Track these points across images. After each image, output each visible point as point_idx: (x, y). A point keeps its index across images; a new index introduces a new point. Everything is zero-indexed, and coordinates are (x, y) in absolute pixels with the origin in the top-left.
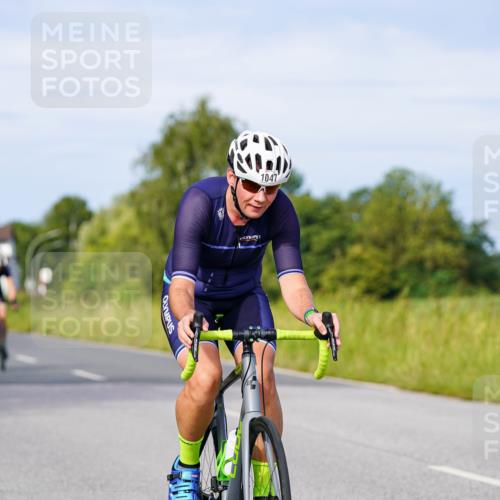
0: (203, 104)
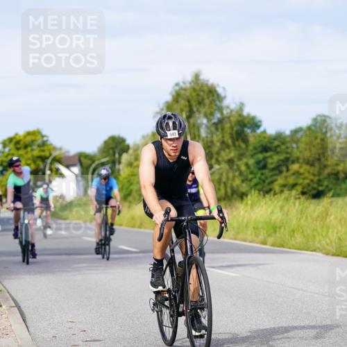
0: (197, 76)
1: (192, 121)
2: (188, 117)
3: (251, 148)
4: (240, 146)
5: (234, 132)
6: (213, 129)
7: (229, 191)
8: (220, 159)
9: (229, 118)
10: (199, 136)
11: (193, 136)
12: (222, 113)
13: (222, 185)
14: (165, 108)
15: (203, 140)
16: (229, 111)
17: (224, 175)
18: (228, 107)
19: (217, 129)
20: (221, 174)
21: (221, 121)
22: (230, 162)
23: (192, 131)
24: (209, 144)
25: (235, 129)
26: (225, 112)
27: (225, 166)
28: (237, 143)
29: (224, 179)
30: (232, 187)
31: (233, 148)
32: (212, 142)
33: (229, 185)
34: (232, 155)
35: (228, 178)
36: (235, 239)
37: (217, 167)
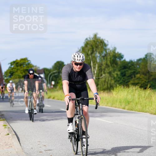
1: (93, 55)
2: (92, 53)
3: (119, 67)
4: (114, 66)
5: (112, 60)
6: (102, 58)
7: (109, 86)
8: (105, 71)
9: (109, 54)
10: (96, 61)
11: (93, 61)
12: (106, 52)
13: (106, 83)
14: (81, 50)
15: (98, 63)
16: (109, 51)
17: (107, 79)
18: (109, 49)
19: (104, 59)
20: (106, 78)
21: (106, 55)
22: (110, 73)
23: (93, 59)
24: (101, 65)
25: (112, 59)
26: (107, 51)
27: (107, 75)
28: (113, 65)
29: (107, 81)
30: (110, 84)
31: (111, 67)
32: (102, 64)
33: (109, 83)
34: (111, 70)
35: (108, 80)
36: (111, 107)
37: (104, 75)
